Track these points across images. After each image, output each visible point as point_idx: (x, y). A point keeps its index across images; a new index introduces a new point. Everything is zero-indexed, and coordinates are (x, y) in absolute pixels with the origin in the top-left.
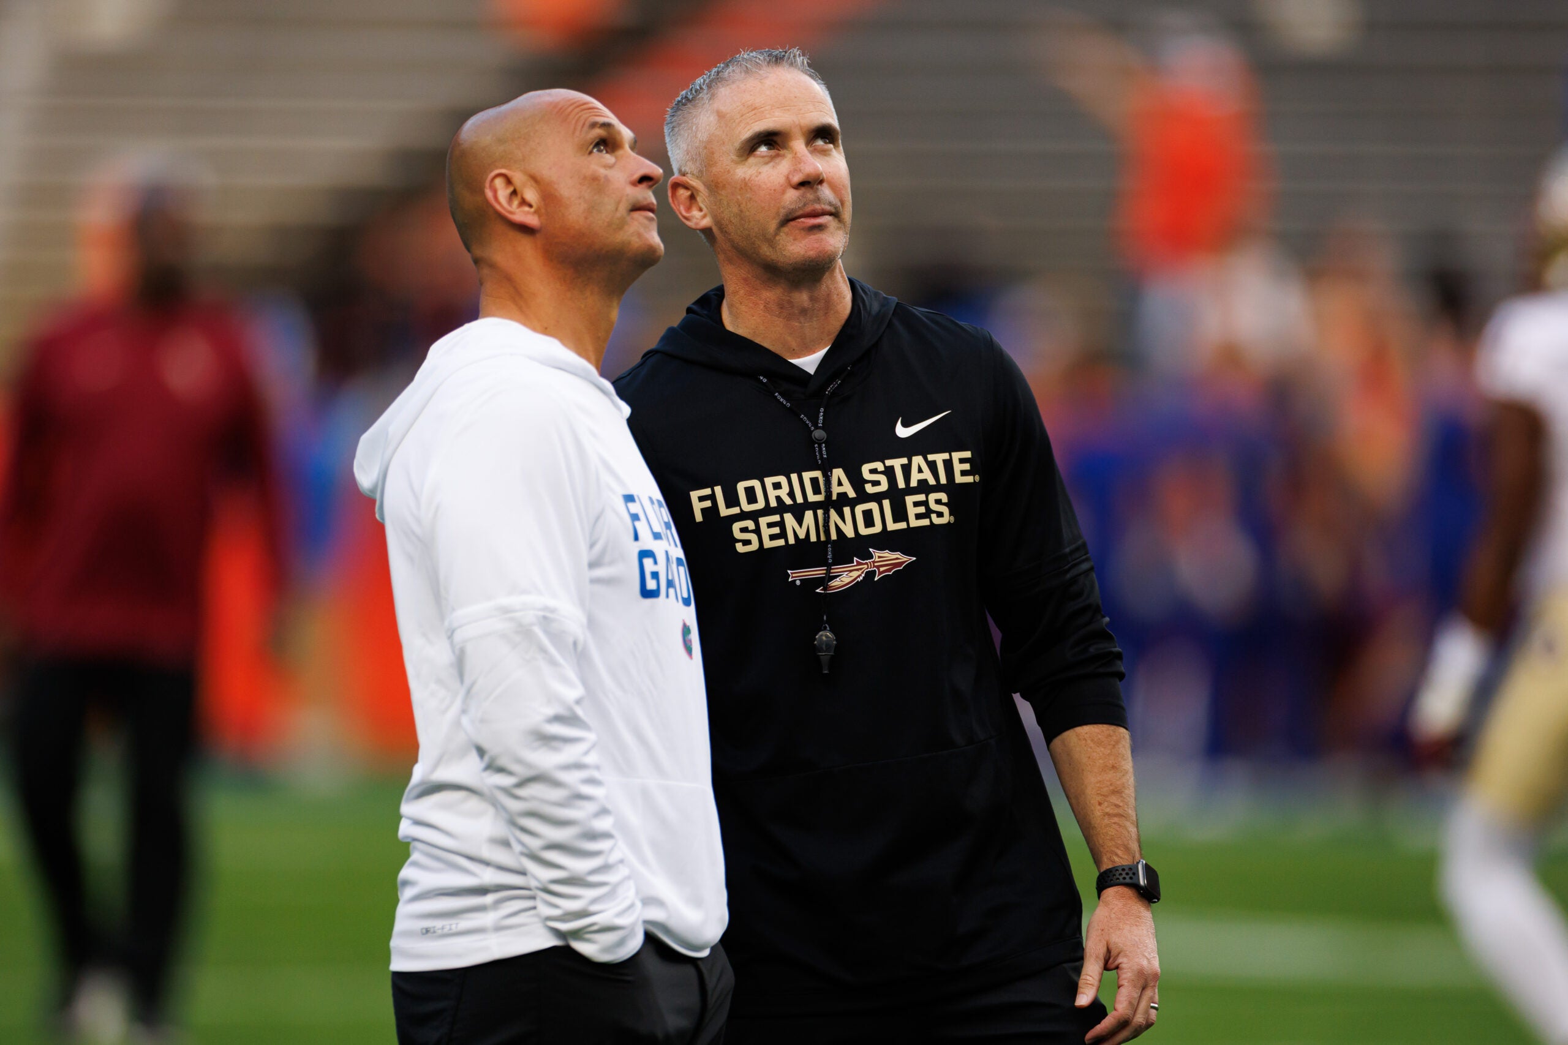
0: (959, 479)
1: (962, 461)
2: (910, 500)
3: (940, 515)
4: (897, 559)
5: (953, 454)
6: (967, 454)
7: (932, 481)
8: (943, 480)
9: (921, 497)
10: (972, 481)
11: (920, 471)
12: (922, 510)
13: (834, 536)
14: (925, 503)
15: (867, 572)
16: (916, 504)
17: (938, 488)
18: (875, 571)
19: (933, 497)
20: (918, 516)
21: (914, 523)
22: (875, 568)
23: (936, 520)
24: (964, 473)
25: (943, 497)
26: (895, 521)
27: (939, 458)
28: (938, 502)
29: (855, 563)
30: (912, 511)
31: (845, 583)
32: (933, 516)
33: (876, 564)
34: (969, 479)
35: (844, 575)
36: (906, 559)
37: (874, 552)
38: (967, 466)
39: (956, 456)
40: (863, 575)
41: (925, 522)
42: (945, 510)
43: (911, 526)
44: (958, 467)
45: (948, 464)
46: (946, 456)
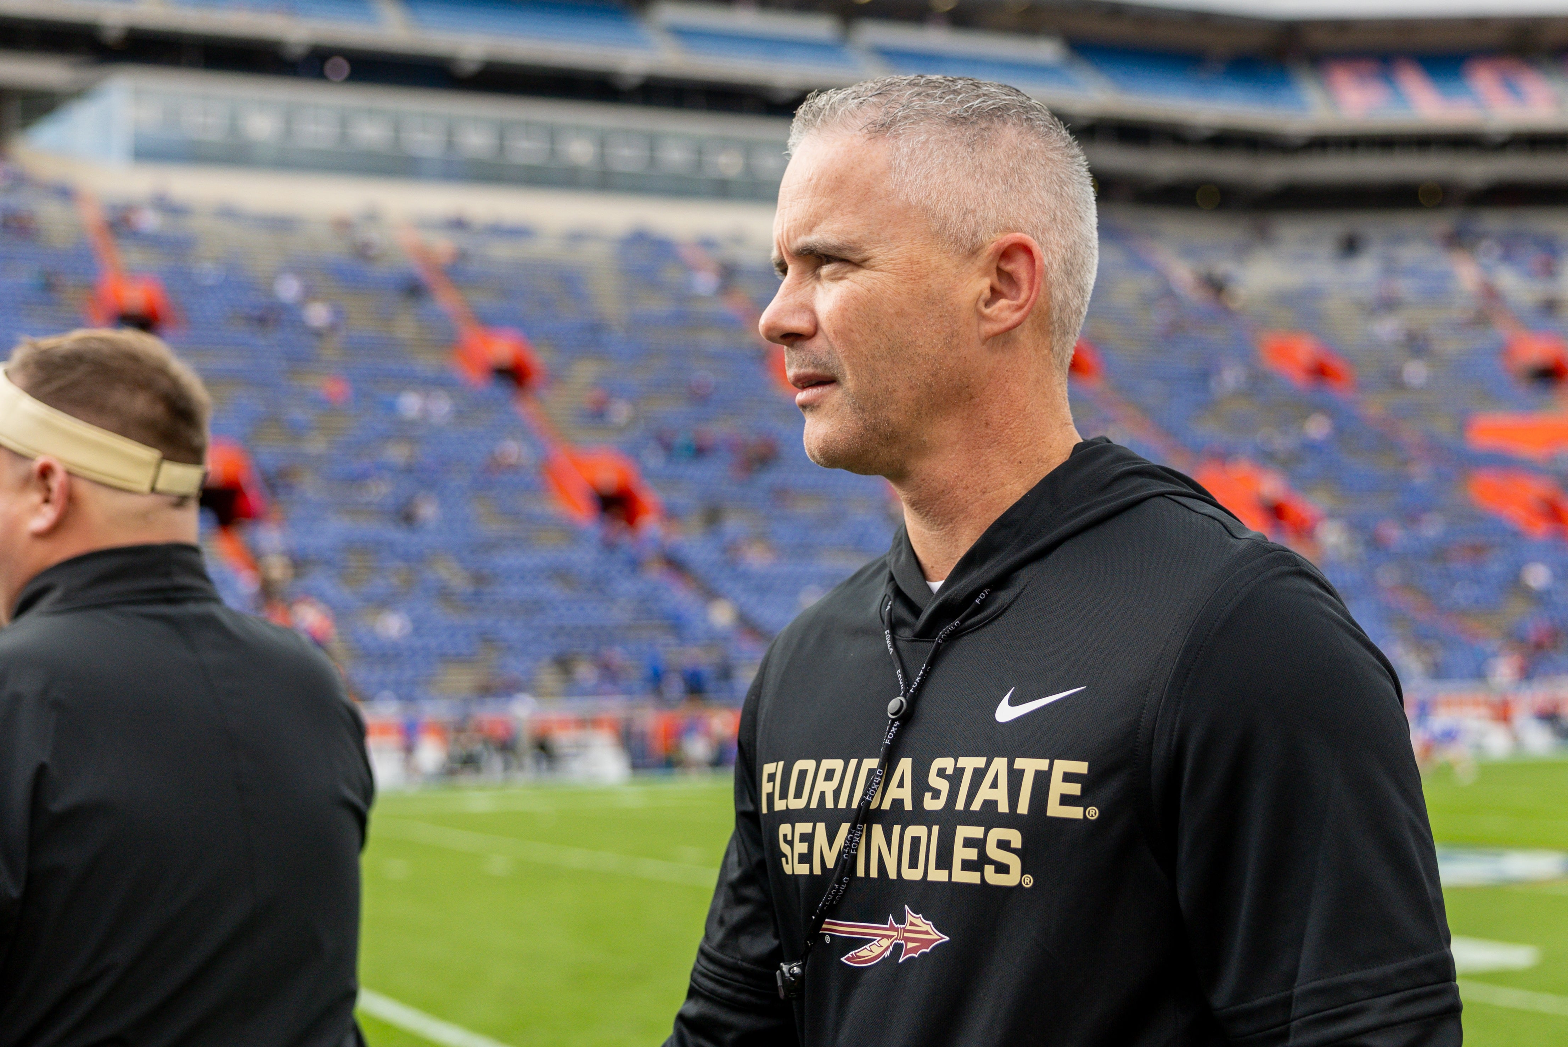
0: (1055, 809)
1: (1068, 777)
2: (963, 832)
3: (1003, 869)
4: (927, 933)
5: (1057, 762)
6: (1081, 767)
7: (1003, 807)
8: (1023, 808)
9: (977, 832)
10: (1080, 816)
11: (994, 785)
12: (972, 854)
13: (874, 874)
14: (979, 844)
15: (895, 943)
16: (969, 843)
17: (1011, 820)
18: (902, 944)
19: (997, 834)
20: (967, 865)
21: (961, 876)
22: (903, 942)
23: (992, 877)
24: (1066, 800)
25: (1015, 838)
26: (938, 867)
27: (1030, 766)
28: (1003, 845)
29: (888, 926)
30: (961, 853)
31: (874, 955)
32: (989, 869)
33: (906, 935)
34: (1075, 812)
35: (875, 942)
36: (936, 937)
37: (908, 912)
38: (1075, 789)
39: (1062, 766)
40: (891, 948)
41: (973, 878)
42: (1014, 862)
43: (953, 880)
44: (1058, 788)
45: (1042, 780)
46: (1043, 764)
